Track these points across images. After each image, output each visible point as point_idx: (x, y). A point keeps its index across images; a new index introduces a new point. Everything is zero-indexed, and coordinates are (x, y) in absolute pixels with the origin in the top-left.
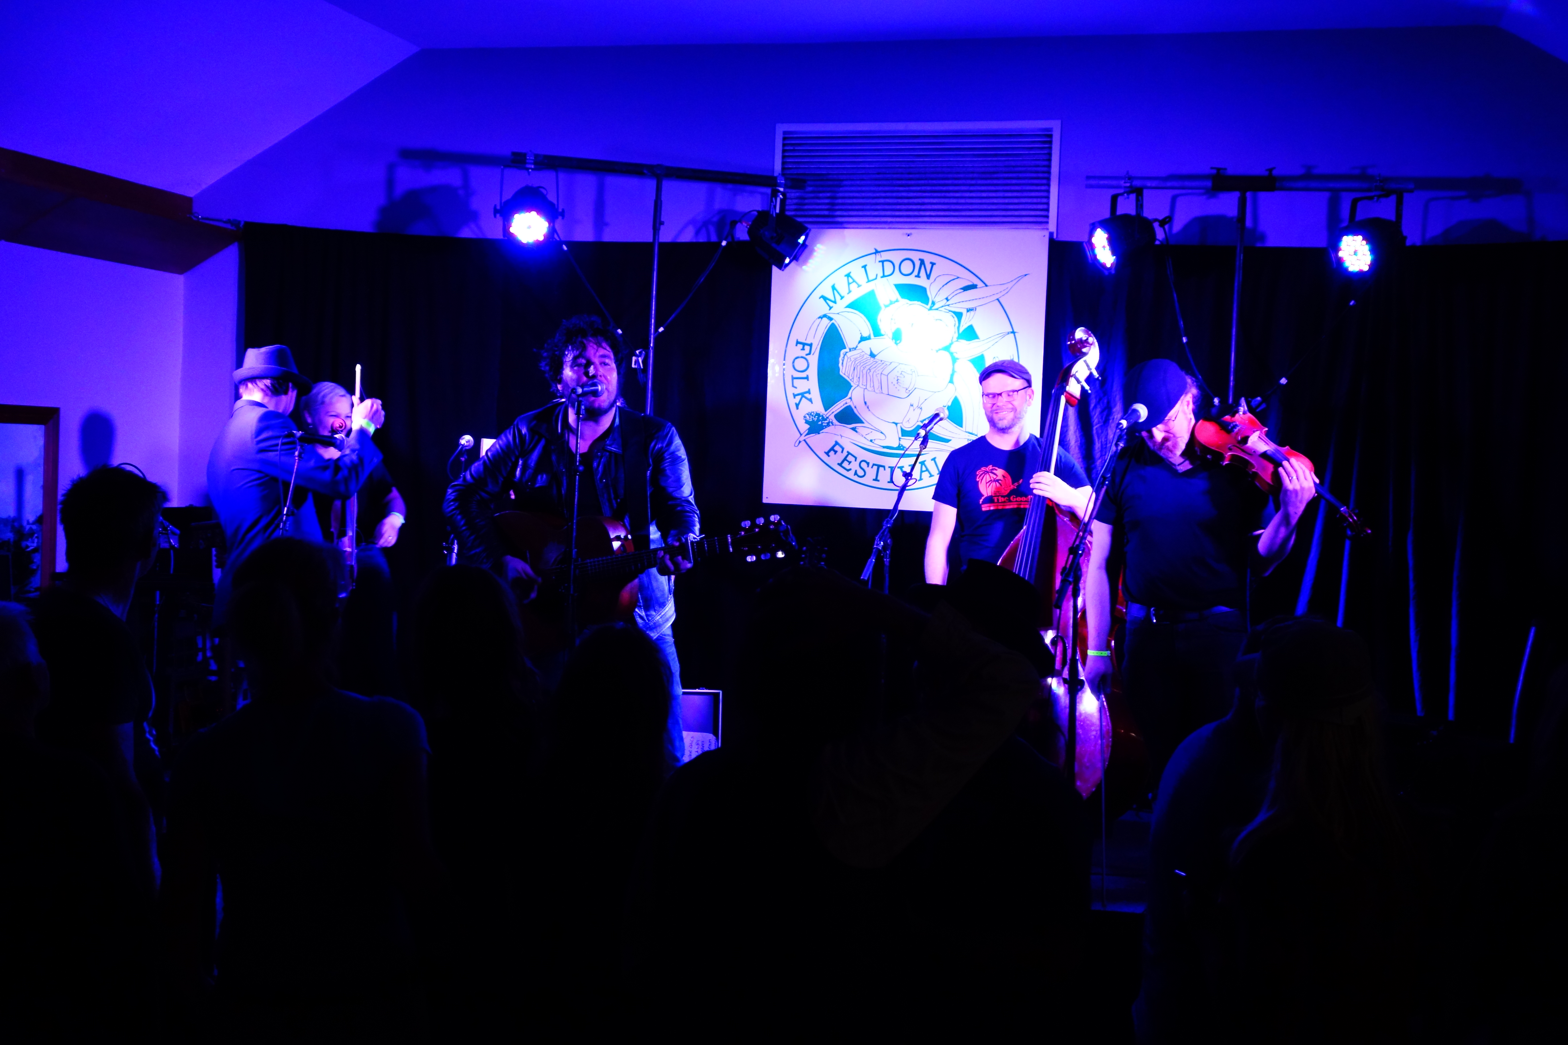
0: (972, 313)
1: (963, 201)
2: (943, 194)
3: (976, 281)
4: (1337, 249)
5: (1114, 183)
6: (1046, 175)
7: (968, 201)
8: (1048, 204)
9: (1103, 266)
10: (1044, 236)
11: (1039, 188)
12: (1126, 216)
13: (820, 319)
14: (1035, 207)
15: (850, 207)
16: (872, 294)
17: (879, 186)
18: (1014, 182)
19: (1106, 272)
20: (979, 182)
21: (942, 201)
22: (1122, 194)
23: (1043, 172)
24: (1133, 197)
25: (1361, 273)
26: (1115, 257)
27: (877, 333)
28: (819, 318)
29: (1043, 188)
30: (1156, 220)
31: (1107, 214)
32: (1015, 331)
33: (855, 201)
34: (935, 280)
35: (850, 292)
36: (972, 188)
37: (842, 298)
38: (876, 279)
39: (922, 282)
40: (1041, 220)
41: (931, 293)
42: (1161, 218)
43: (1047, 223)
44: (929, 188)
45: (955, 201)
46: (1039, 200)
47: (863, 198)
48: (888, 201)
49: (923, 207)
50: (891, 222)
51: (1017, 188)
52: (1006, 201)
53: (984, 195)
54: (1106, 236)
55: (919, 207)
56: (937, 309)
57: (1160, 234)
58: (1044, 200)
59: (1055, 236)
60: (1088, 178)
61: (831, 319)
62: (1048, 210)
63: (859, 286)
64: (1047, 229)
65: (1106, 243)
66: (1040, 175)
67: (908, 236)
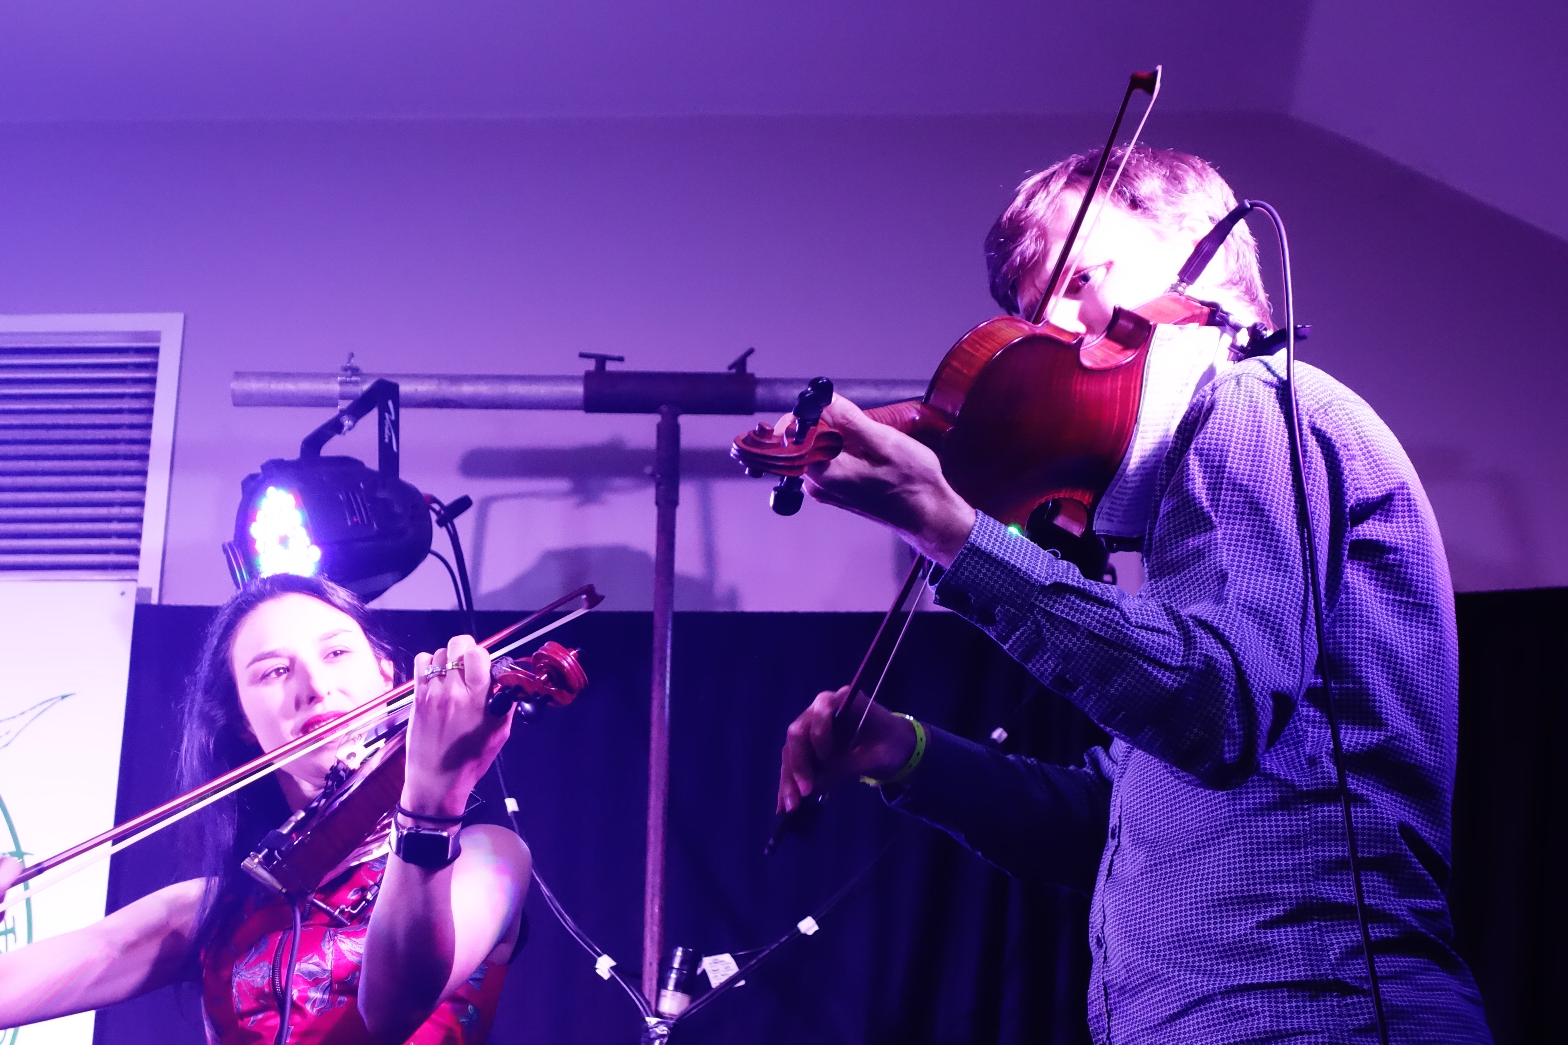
6: (136, 449)
8: (139, 520)
10: (123, 594)
12: (350, 465)
14: (99, 527)
18: (48, 465)
23: (130, 442)
31: (293, 461)
40: (115, 560)
43: (135, 567)
51: (56, 481)
52: (20, 513)
54: (293, 499)
59: (153, 597)
60: (240, 375)
62: (137, 533)
64: (136, 581)
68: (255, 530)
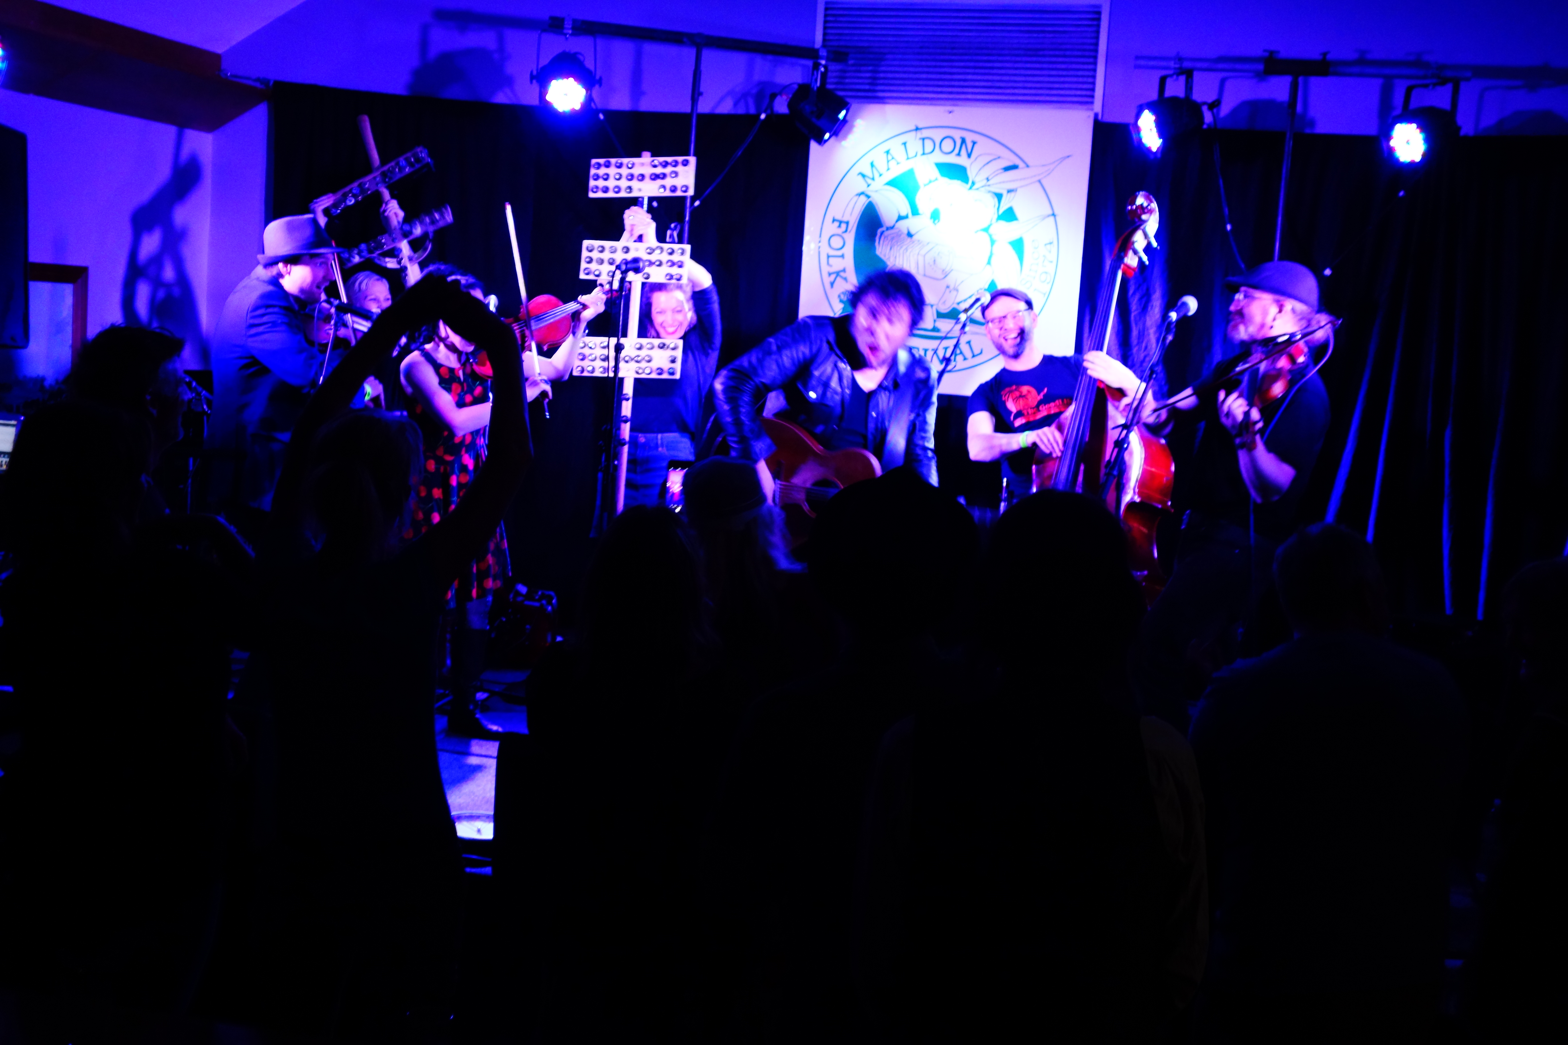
0: (1012, 194)
1: (1007, 78)
2: (987, 71)
3: (1017, 162)
4: (1389, 137)
5: (1164, 64)
6: (1092, 54)
7: (1013, 78)
8: (1094, 83)
9: (1149, 149)
10: (1089, 117)
11: (1086, 67)
12: (1174, 99)
13: (857, 197)
14: (1080, 86)
15: (890, 82)
16: (910, 173)
17: (922, 60)
18: (1060, 59)
19: (1152, 156)
20: (1024, 59)
21: (986, 77)
22: (1171, 76)
23: (1090, 50)
24: (1182, 79)
25: (1412, 164)
26: (1161, 140)
27: (915, 212)
28: (857, 195)
29: (1091, 67)
30: (1205, 103)
31: (1154, 96)
32: (1056, 212)
33: (897, 76)
34: (976, 158)
35: (888, 169)
36: (1016, 65)
37: (881, 175)
38: (916, 156)
39: (963, 161)
40: (1087, 100)
41: (971, 173)
42: (1210, 101)
43: (1092, 103)
44: (972, 64)
45: (998, 78)
46: (1085, 80)
47: (905, 72)
48: (930, 76)
49: (966, 84)
50: (932, 99)
51: (1063, 66)
52: (1052, 79)
53: (1029, 72)
54: (1153, 118)
55: (962, 83)
56: (977, 189)
57: (1208, 117)
58: (1090, 80)
59: (1100, 117)
60: (1137, 58)
61: (868, 197)
62: (1093, 90)
63: (898, 163)
64: (1092, 110)
65: (1153, 125)
66: (1087, 54)
67: (950, 112)
68: (1140, 123)
